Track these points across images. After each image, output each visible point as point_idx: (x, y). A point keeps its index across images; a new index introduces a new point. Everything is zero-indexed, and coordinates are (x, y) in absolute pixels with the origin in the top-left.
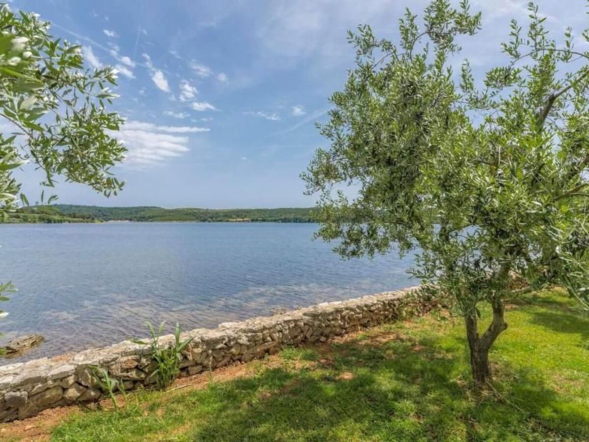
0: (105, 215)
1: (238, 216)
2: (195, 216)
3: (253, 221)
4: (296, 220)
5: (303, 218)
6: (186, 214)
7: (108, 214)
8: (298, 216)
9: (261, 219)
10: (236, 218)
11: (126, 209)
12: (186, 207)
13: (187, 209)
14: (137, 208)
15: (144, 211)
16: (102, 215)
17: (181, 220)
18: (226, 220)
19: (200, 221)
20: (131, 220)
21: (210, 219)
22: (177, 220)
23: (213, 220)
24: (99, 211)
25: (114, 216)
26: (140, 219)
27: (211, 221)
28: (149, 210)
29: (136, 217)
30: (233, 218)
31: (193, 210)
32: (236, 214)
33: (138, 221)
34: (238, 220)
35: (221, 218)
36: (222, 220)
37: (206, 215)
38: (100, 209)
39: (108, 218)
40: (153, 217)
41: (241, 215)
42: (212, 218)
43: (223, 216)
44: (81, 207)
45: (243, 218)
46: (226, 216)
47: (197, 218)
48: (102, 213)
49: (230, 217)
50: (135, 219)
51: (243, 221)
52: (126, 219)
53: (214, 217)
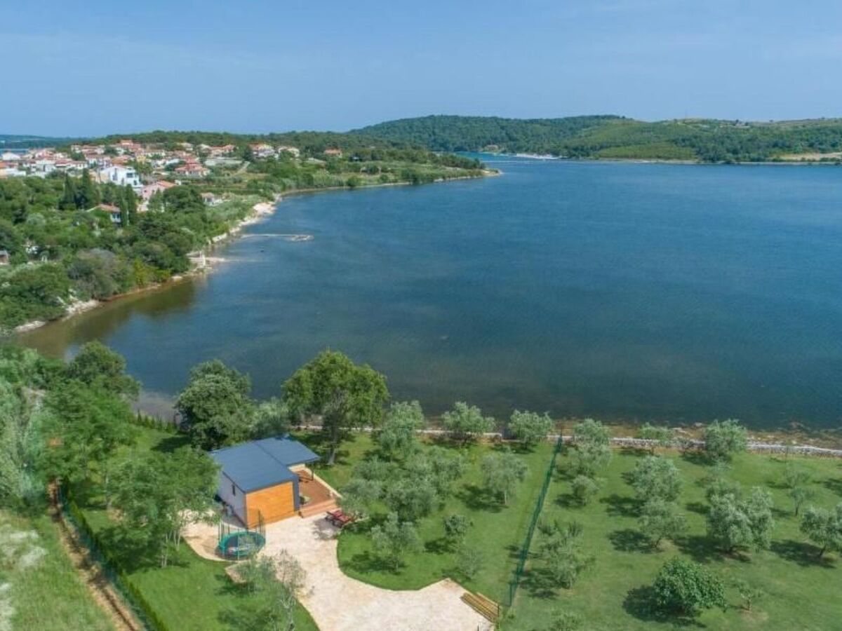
0: (511, 139)
1: (811, 145)
2: (693, 146)
6: (675, 142)
7: (519, 136)
10: (805, 151)
11: (554, 123)
12: (681, 117)
13: (684, 121)
14: (574, 120)
15: (588, 127)
16: (506, 139)
17: (659, 157)
18: (775, 157)
19: (705, 159)
20: (555, 154)
21: (729, 156)
22: (650, 157)
23: (737, 159)
24: (502, 128)
25: (528, 142)
26: (574, 152)
27: (734, 161)
28: (598, 124)
29: (566, 147)
30: (796, 153)
31: (700, 125)
32: (807, 140)
33: (571, 156)
34: (809, 157)
35: (760, 151)
36: (763, 157)
37: (722, 143)
38: (505, 124)
39: (517, 145)
40: (602, 147)
41: (821, 144)
42: (735, 152)
43: (768, 147)
44: (470, 122)
45: (823, 151)
46: (775, 145)
47: (698, 153)
48: (507, 134)
49: (788, 148)
50: (565, 151)
51: (823, 160)
52: (548, 152)
53: (742, 148)
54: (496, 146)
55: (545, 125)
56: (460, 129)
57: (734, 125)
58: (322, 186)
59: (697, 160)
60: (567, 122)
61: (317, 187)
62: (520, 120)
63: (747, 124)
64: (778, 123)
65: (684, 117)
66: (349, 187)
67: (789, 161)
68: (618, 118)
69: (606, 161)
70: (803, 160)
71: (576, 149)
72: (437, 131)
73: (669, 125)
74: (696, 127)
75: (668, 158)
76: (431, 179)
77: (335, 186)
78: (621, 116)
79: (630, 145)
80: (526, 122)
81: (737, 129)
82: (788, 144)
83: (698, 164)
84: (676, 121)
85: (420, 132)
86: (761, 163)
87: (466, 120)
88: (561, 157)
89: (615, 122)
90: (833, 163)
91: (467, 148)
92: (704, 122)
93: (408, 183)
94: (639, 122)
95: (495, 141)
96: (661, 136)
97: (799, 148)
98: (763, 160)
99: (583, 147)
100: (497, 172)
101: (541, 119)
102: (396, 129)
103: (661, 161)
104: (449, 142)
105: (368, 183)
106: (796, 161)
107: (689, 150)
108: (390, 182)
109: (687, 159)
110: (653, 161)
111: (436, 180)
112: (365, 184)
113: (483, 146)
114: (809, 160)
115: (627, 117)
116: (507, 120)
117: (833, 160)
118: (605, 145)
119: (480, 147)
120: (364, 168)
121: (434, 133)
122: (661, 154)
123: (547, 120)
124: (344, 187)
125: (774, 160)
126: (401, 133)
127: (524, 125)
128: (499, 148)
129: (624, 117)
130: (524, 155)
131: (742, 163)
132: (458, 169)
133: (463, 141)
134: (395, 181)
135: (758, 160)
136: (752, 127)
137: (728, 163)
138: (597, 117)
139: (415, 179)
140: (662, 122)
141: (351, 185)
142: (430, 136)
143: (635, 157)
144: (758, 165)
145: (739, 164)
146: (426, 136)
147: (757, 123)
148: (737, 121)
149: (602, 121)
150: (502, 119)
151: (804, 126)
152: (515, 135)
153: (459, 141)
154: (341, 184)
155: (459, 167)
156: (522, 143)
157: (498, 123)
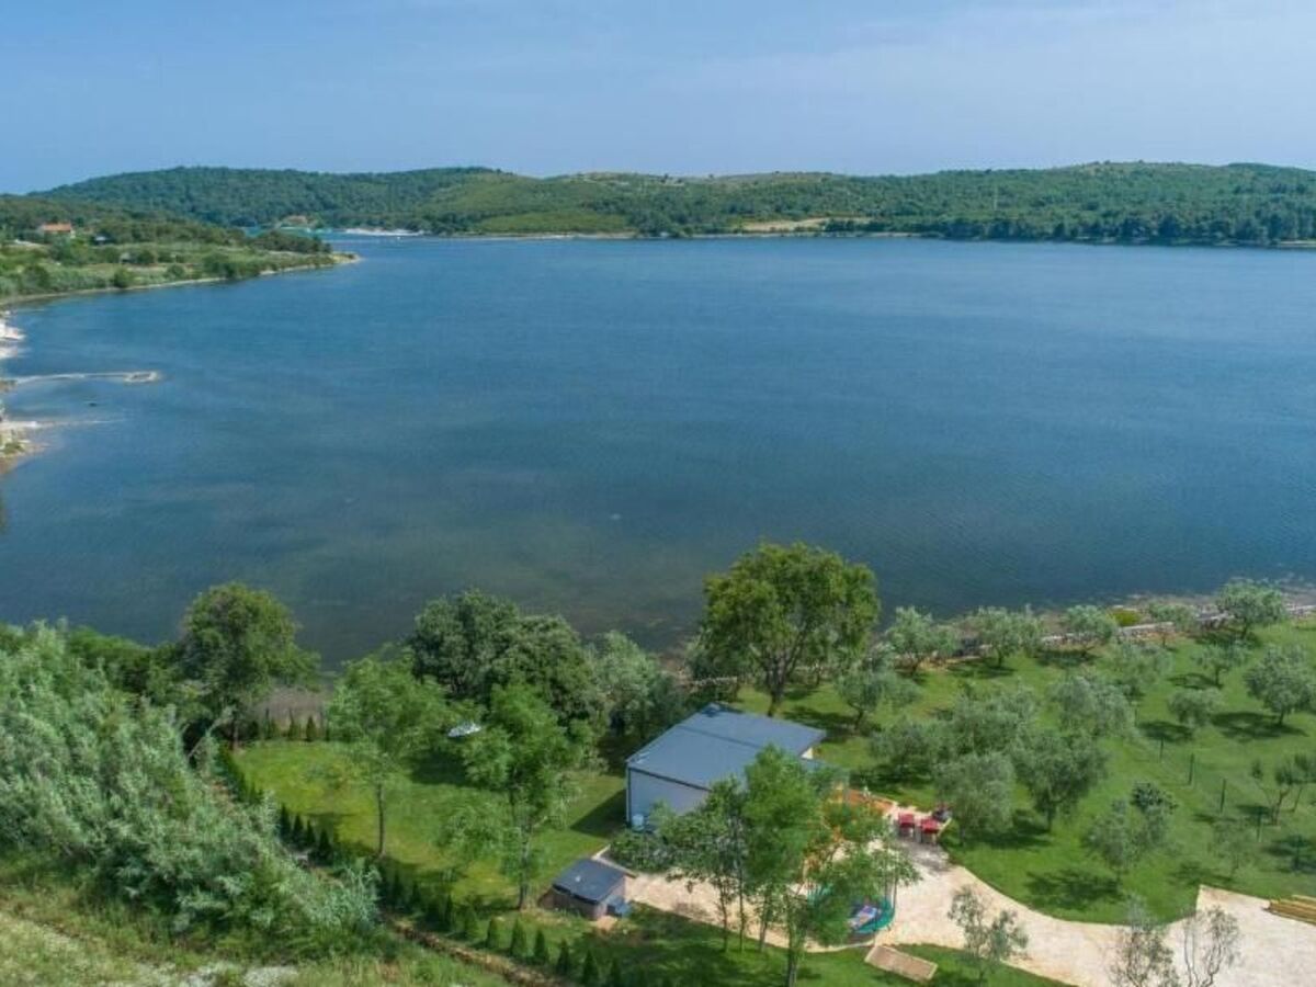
0: (327, 206)
1: (778, 210)
2: (622, 212)
3: (834, 228)
4: (1003, 232)
5: (1032, 220)
6: (594, 207)
7: (339, 201)
8: (1013, 214)
9: (866, 221)
10: (772, 218)
11: (392, 179)
12: (586, 170)
13: (592, 176)
14: (423, 174)
15: (448, 185)
16: (318, 205)
17: (577, 230)
18: (735, 227)
19: (642, 232)
20: (413, 227)
21: (676, 226)
22: (564, 231)
23: (688, 231)
24: (309, 188)
25: (357, 209)
26: (442, 225)
27: (683, 233)
28: (463, 182)
29: (427, 218)
30: (761, 221)
31: (616, 182)
32: (771, 203)
33: (437, 231)
34: (779, 225)
35: (715, 219)
36: (719, 227)
37: (662, 208)
38: (311, 181)
39: (340, 216)
40: (484, 217)
41: (789, 208)
42: (682, 220)
43: (723, 212)
44: (252, 178)
45: (795, 218)
46: (733, 210)
47: (631, 222)
48: (317, 197)
49: (750, 214)
50: (427, 224)
51: (798, 230)
52: (399, 225)
53: (690, 215)
54: (303, 218)
55: (379, 183)
56: (237, 190)
57: (663, 181)
58: (65, 289)
59: (632, 233)
60: (413, 179)
61: (56, 290)
62: (334, 176)
63: (680, 181)
64: (722, 179)
65: (591, 171)
66: (115, 289)
67: (752, 232)
68: (490, 171)
69: (495, 238)
70: (773, 231)
71: (444, 220)
72: (194, 193)
73: (573, 182)
74: (612, 185)
75: (590, 231)
76: (255, 271)
77: (90, 287)
78: (494, 168)
79: (525, 212)
80: (346, 178)
81: (668, 187)
82: (748, 207)
83: (635, 238)
84: (580, 175)
85: (162, 195)
86: (720, 236)
87: (244, 174)
88: (421, 232)
89: (488, 177)
90: (812, 233)
91: (253, 220)
92: (621, 177)
93: (217, 279)
94: (525, 179)
95: (300, 209)
96: (565, 199)
97: (765, 214)
98: (722, 232)
99: (454, 216)
100: (351, 257)
101: (370, 174)
102: (119, 192)
103: (581, 235)
104: (220, 213)
105: (149, 280)
106: (765, 232)
107: (615, 219)
108: (188, 278)
109: (617, 232)
110: (570, 236)
111: (264, 273)
112: (145, 284)
113: (281, 217)
114: (781, 231)
115: (504, 170)
116: (314, 175)
117: (810, 229)
118: (487, 213)
119: (276, 219)
120: (125, 256)
121: (190, 198)
122: (580, 226)
123: (380, 175)
124: (109, 289)
125: (736, 232)
126: (128, 198)
127: (343, 182)
128: (310, 221)
129: (499, 171)
130: (360, 231)
131: (695, 236)
132: (290, 253)
133: (245, 209)
134: (196, 277)
135: (715, 231)
136: (688, 184)
137: (676, 236)
138: (458, 170)
139: (230, 272)
140: (560, 178)
141: (118, 283)
142: (182, 201)
143: (541, 230)
144: (716, 239)
145: (691, 239)
146: (176, 202)
147: (693, 178)
148: (666, 177)
149: (466, 176)
150: (303, 174)
151: (756, 183)
152: (333, 201)
153: (239, 211)
154: (101, 284)
155: (288, 250)
156: (348, 212)
157: (300, 180)
